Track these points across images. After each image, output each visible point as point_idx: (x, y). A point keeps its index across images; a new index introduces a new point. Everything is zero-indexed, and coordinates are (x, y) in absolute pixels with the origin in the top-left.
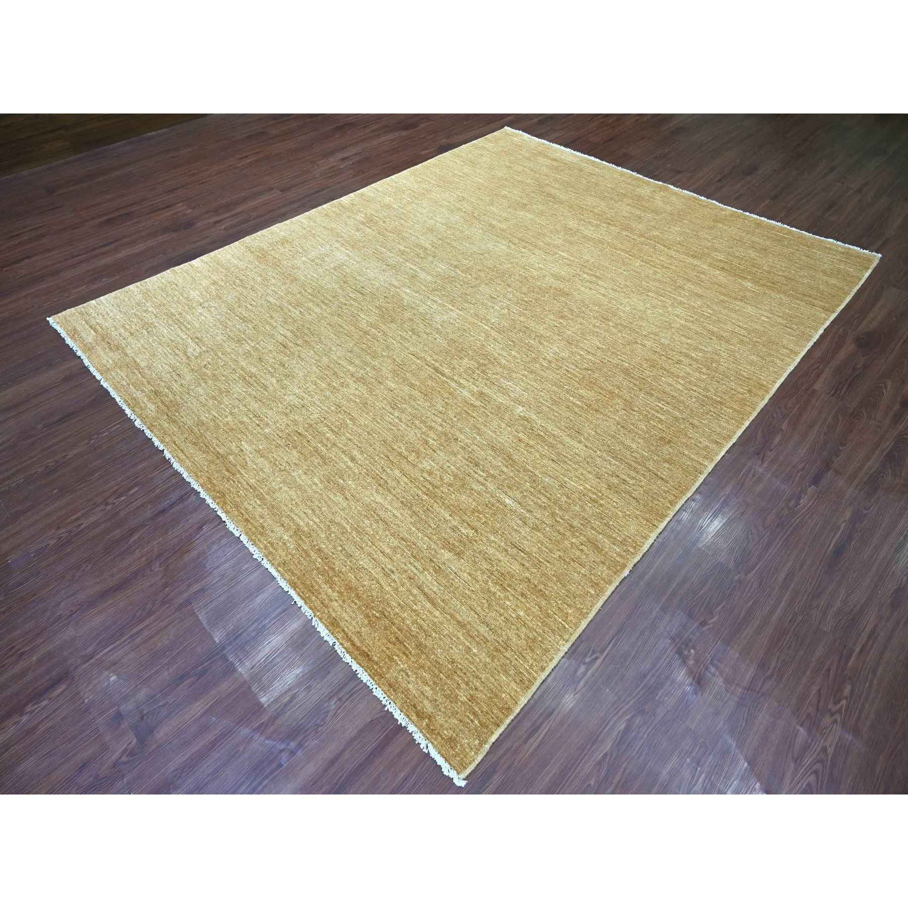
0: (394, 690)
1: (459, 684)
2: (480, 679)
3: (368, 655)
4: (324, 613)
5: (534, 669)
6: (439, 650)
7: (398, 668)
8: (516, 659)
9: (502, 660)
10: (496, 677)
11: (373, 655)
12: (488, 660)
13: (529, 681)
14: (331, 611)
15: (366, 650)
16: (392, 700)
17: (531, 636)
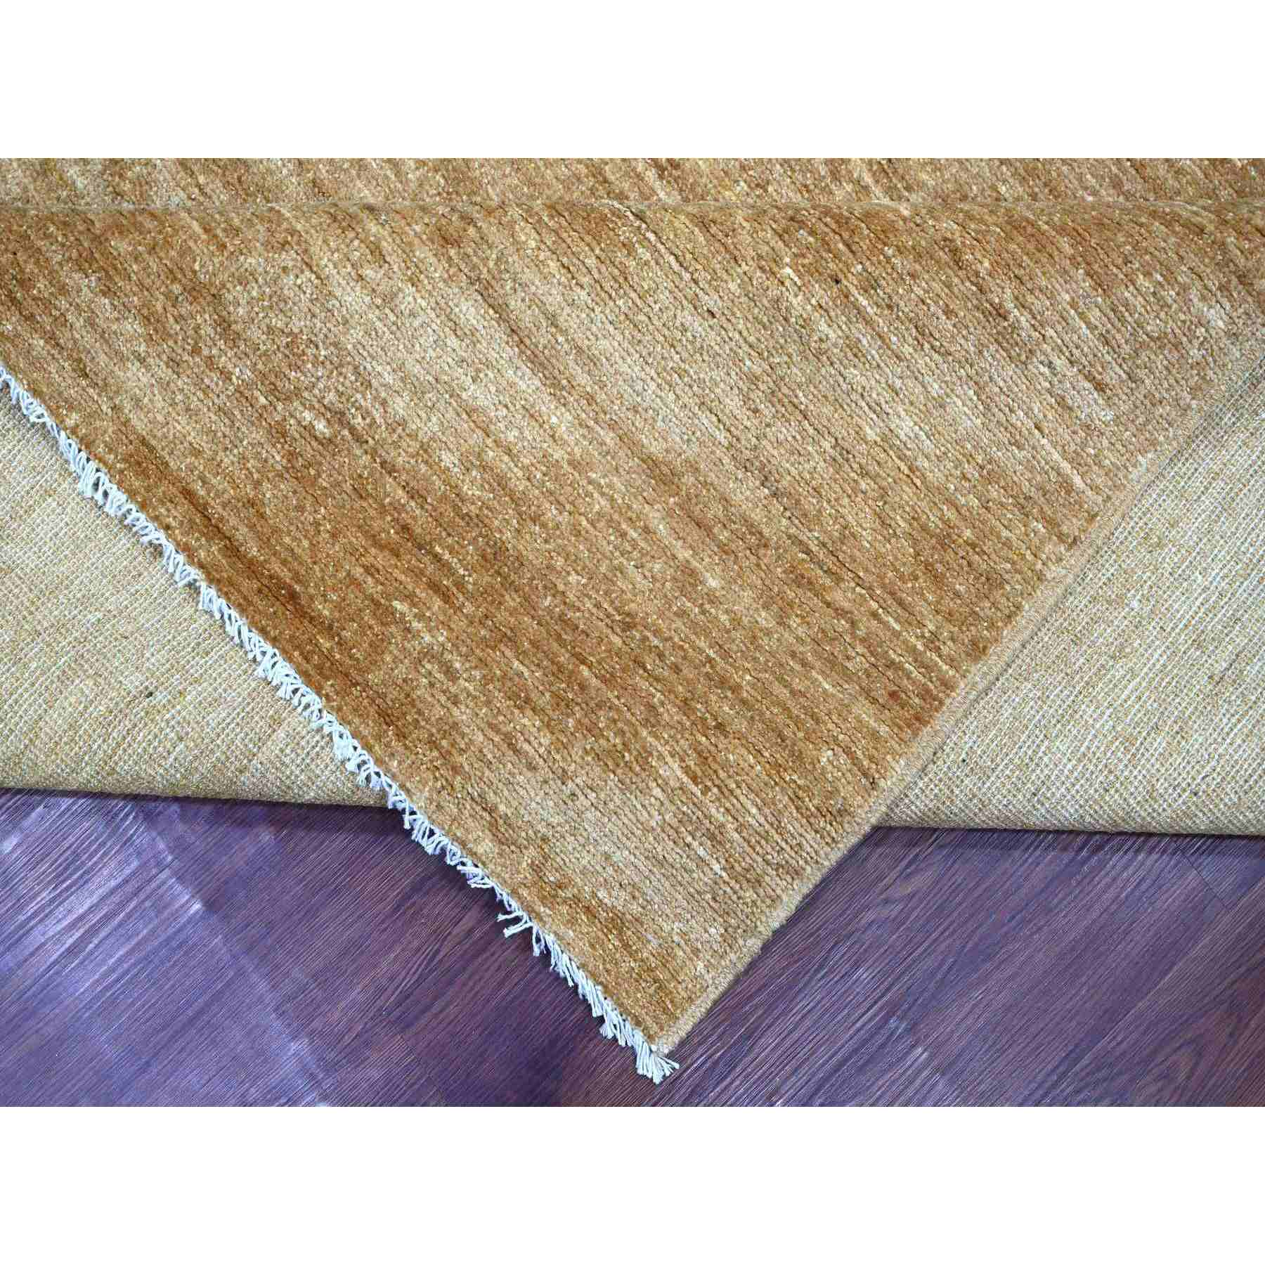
0: (401, 736)
1: (651, 708)
2: (736, 689)
3: (293, 596)
4: (97, 414)
5: (945, 650)
6: (573, 578)
7: (414, 646)
8: (875, 615)
9: (823, 619)
10: (797, 684)
11: (311, 598)
12: (765, 619)
13: (925, 694)
14: (128, 406)
15: (286, 575)
16: (394, 777)
17: (934, 522)
